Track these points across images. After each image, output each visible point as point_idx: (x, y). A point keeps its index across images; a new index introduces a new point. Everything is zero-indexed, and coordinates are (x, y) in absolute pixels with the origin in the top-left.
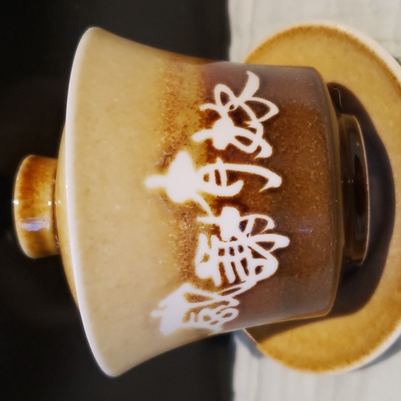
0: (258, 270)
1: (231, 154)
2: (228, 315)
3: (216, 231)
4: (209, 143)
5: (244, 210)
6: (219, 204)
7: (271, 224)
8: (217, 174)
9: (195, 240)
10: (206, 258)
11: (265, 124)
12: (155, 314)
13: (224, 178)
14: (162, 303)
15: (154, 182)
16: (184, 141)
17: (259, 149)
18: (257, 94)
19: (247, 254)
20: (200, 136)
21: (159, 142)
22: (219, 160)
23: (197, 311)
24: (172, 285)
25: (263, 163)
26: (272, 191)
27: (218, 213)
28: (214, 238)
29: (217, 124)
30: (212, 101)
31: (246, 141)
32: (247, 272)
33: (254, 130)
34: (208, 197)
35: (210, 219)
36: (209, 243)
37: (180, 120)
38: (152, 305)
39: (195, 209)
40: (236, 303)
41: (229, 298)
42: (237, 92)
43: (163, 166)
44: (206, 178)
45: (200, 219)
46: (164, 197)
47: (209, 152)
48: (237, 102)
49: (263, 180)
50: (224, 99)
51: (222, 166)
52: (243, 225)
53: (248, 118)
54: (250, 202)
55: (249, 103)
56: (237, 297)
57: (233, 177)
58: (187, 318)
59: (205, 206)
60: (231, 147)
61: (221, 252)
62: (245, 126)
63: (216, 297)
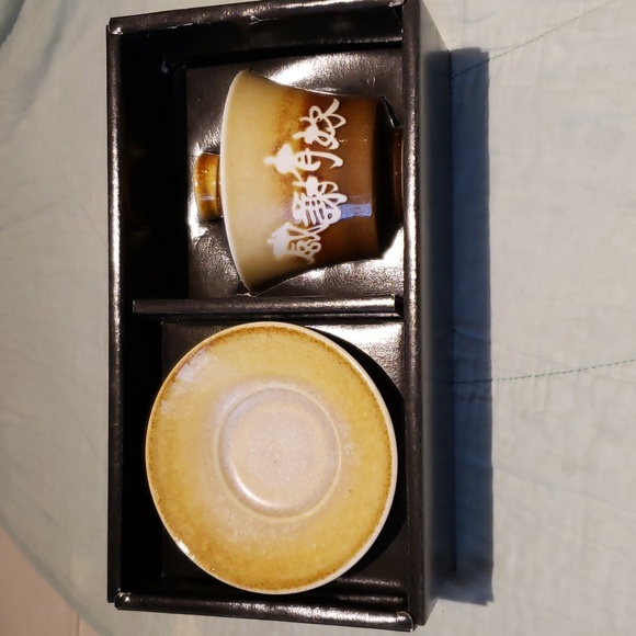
0: (330, 216)
1: (315, 146)
2: (315, 247)
3: (304, 190)
4: (302, 140)
5: (321, 179)
6: (306, 175)
7: (336, 188)
8: (306, 157)
9: (292, 195)
10: (298, 207)
11: (336, 130)
12: (270, 241)
13: (310, 160)
14: (274, 235)
15: (269, 160)
16: (288, 138)
17: (331, 144)
18: (336, 112)
19: (322, 206)
20: (297, 136)
21: (273, 138)
22: (308, 150)
23: (295, 242)
24: (279, 223)
25: (333, 152)
26: (337, 168)
27: (305, 180)
28: (303, 194)
29: (309, 129)
30: (308, 116)
31: (324, 139)
32: (323, 218)
33: (329, 133)
34: (300, 170)
35: (300, 183)
36: (300, 198)
37: (287, 126)
38: (268, 235)
39: (292, 177)
40: (318, 238)
41: (314, 234)
42: (323, 111)
43: (275, 152)
44: (299, 160)
45: (295, 183)
46: (275, 170)
47: (302, 145)
48: (322, 116)
49: (332, 162)
50: (315, 114)
51: (309, 153)
52: (320, 188)
53: (327, 126)
54: (324, 174)
55: (329, 117)
56: (318, 234)
57: (314, 159)
58: (290, 247)
59: (298, 176)
60: (315, 143)
61: (307, 203)
62: (325, 131)
63: (306, 233)
